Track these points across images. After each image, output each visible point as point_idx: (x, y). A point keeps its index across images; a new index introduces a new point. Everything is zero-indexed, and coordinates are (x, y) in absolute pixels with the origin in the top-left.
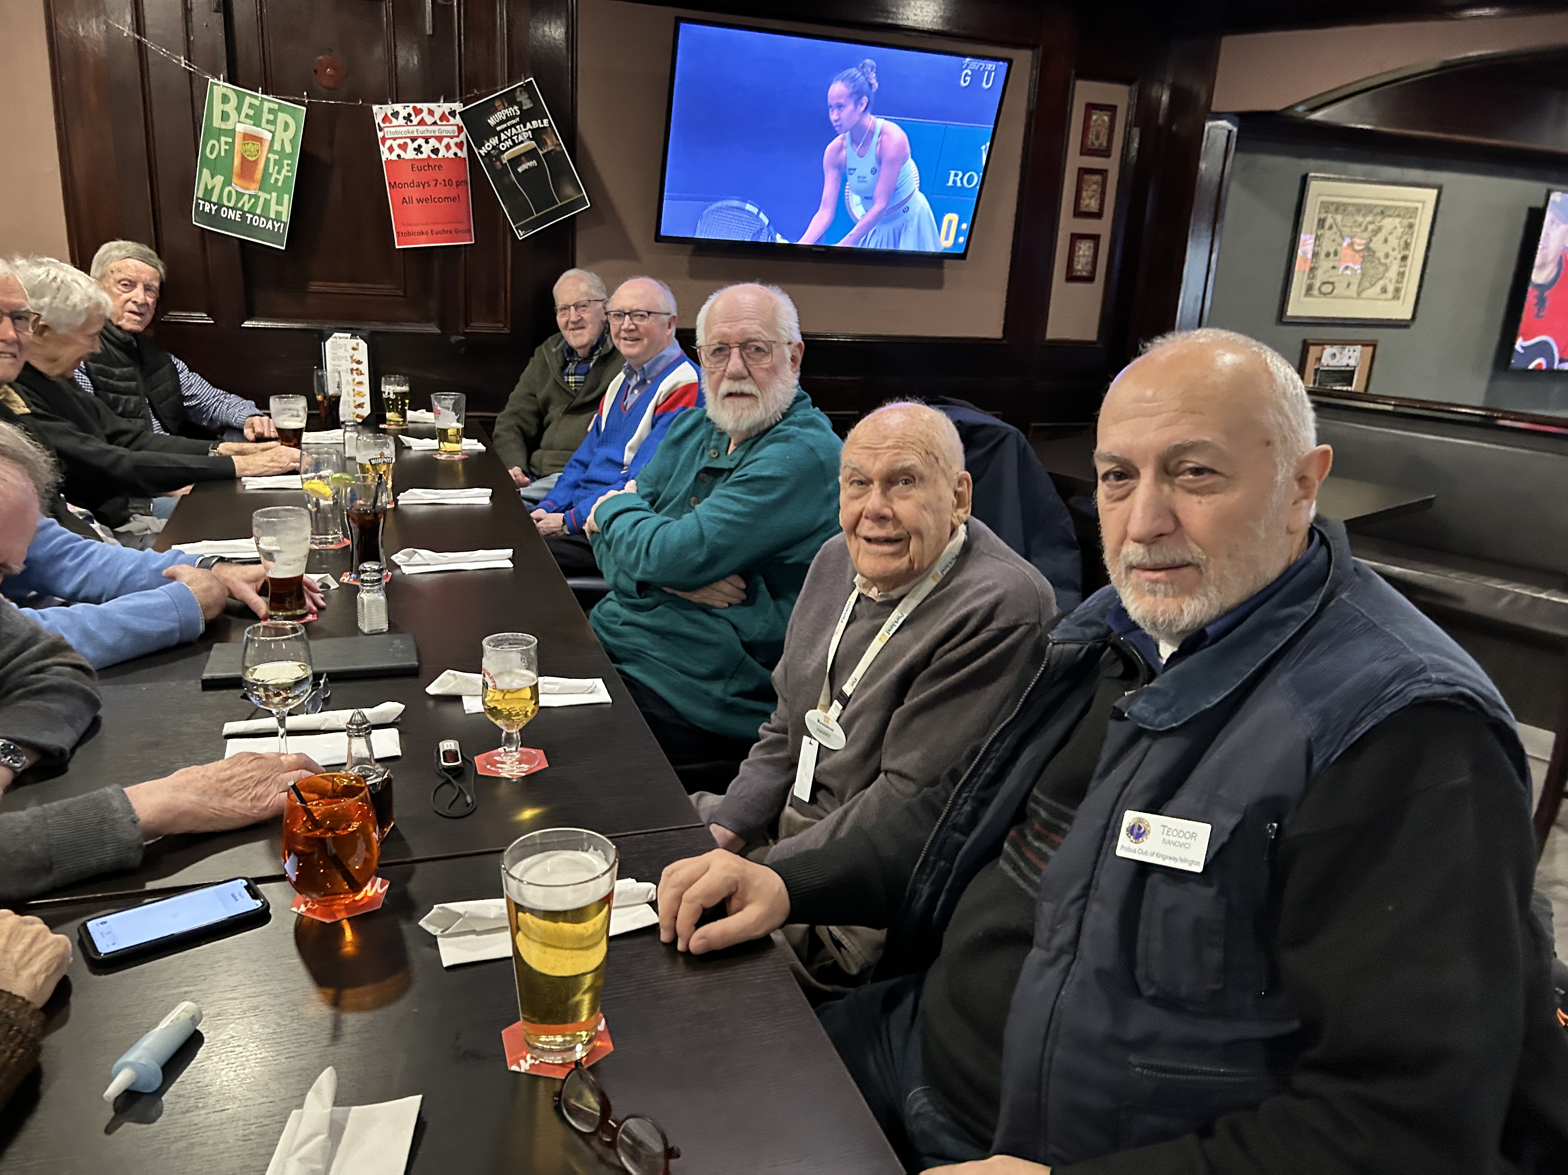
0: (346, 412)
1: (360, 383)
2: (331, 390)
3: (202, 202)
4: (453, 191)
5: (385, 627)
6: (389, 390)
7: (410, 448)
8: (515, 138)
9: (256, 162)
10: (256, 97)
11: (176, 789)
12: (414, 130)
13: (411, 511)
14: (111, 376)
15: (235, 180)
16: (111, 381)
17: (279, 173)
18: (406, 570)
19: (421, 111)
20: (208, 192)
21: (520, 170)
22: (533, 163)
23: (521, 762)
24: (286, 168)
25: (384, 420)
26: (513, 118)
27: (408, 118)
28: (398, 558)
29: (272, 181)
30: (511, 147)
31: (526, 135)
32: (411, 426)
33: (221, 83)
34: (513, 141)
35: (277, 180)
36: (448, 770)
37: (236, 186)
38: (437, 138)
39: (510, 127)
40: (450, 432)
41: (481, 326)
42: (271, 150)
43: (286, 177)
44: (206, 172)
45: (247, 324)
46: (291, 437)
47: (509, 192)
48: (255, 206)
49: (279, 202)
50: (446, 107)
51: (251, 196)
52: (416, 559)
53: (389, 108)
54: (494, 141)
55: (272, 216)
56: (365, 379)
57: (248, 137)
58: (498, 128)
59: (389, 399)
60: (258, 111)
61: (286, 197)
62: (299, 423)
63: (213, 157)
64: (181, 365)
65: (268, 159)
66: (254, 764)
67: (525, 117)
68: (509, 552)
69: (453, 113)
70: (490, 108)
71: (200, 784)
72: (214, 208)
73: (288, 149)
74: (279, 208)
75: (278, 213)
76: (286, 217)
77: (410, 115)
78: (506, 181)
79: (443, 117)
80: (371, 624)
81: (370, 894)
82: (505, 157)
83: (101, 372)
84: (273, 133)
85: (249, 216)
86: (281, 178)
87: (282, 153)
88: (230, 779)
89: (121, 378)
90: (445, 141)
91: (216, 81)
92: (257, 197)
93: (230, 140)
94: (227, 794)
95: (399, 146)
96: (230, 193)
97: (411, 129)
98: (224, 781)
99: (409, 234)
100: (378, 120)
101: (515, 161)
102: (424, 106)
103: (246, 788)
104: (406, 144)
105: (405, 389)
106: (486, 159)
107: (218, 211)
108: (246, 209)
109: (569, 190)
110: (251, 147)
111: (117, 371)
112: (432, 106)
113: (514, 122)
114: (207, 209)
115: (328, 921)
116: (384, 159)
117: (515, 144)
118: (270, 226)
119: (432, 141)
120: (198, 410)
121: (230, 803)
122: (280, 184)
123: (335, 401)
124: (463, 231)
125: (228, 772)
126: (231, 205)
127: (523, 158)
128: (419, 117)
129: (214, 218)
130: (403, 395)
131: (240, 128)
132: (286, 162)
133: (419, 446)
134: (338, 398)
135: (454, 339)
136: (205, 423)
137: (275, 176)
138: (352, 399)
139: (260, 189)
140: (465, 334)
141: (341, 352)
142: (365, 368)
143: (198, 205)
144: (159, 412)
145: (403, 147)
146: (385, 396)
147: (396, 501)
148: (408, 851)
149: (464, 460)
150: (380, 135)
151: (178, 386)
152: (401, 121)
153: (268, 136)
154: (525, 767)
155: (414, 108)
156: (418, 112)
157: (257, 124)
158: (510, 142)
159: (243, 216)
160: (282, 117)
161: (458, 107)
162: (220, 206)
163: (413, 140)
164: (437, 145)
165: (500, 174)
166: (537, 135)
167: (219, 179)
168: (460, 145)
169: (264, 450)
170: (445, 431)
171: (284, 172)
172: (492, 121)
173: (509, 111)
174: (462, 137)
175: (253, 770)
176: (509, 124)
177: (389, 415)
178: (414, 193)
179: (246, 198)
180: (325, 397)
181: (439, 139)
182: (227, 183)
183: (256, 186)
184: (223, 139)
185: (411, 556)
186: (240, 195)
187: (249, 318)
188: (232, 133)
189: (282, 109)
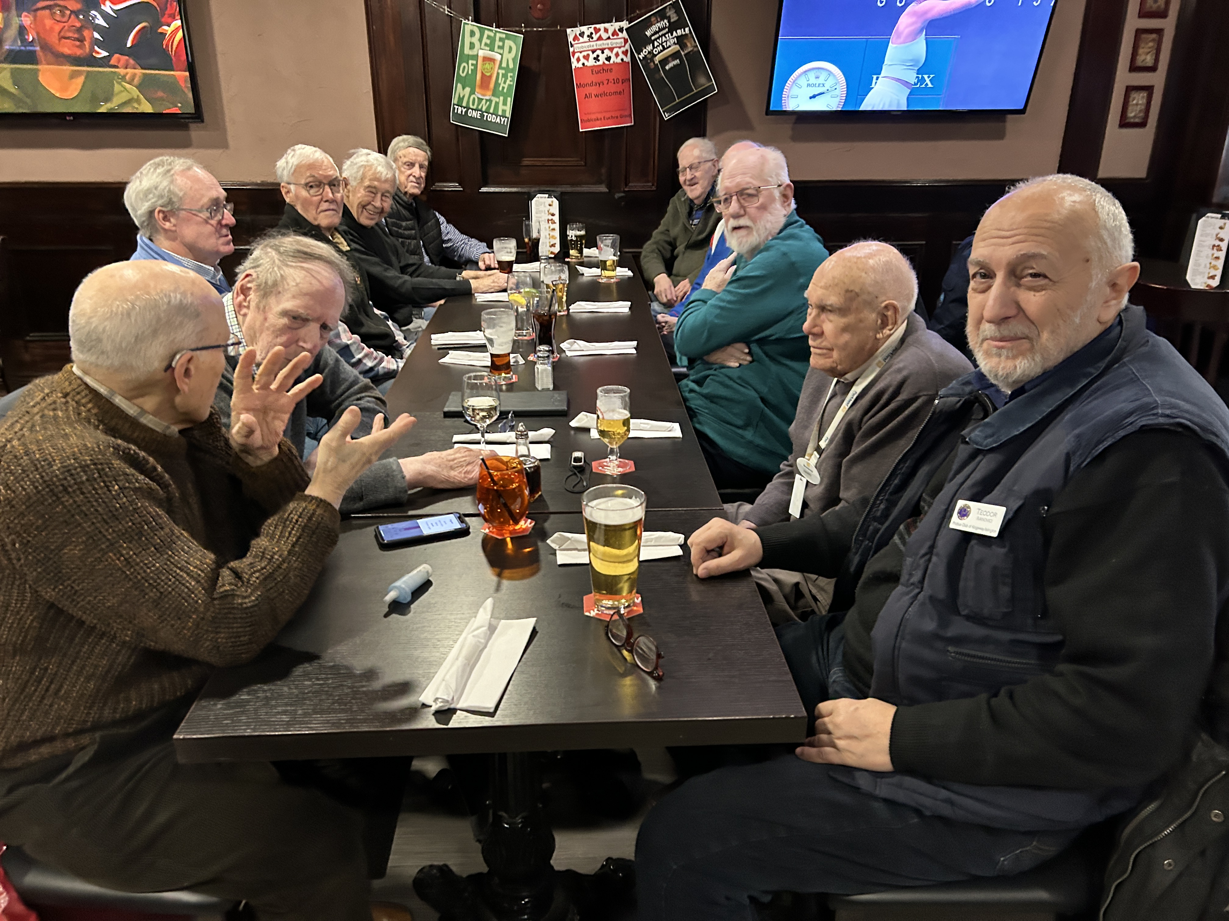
0: (544, 250)
1: (554, 229)
2: (535, 235)
3: (456, 107)
4: (619, 87)
5: (551, 387)
6: (572, 234)
7: (583, 274)
8: (664, 44)
9: (490, 77)
10: (492, 31)
11: (425, 462)
12: (595, 45)
13: (578, 316)
14: (400, 227)
15: (477, 90)
16: (400, 231)
17: (505, 83)
18: (569, 354)
19: (599, 30)
20: (461, 99)
21: (667, 68)
22: (677, 62)
23: (619, 466)
24: (509, 79)
25: (568, 256)
26: (664, 29)
27: (590, 36)
28: (564, 346)
29: (501, 89)
30: (662, 51)
31: (672, 41)
32: (586, 259)
33: (470, 22)
34: (663, 46)
35: (503, 88)
36: (575, 467)
37: (478, 95)
38: (609, 49)
39: (661, 36)
40: (608, 263)
41: (636, 185)
42: (500, 67)
43: (509, 85)
44: (459, 85)
45: (484, 190)
46: (506, 267)
47: (659, 85)
48: (489, 107)
49: (505, 104)
50: (617, 25)
51: (487, 100)
52: (575, 346)
53: (577, 30)
54: (650, 48)
55: (500, 113)
56: (557, 226)
57: (486, 59)
58: (653, 38)
59: (572, 240)
60: (492, 40)
61: (509, 99)
62: (512, 258)
63: (464, 75)
64: (442, 219)
65: (498, 74)
66: (467, 453)
67: (672, 28)
68: (635, 343)
69: (621, 30)
70: (647, 24)
71: (438, 461)
72: (464, 110)
73: (511, 66)
74: (505, 108)
75: (504, 111)
76: (508, 114)
77: (592, 33)
78: (657, 76)
79: (614, 33)
80: (542, 385)
81: (524, 527)
82: (657, 59)
83: (395, 225)
84: (502, 55)
85: (486, 114)
86: (506, 86)
87: (507, 69)
88: (453, 460)
89: (406, 229)
90: (615, 51)
91: (466, 21)
92: (490, 101)
93: (474, 62)
94: (452, 468)
95: (584, 57)
96: (474, 99)
97: (592, 43)
98: (450, 461)
99: (589, 120)
100: (570, 39)
101: (664, 62)
102: (601, 26)
103: (462, 466)
104: (588, 55)
105: (583, 233)
106: (644, 62)
107: (466, 112)
108: (484, 109)
109: (702, 80)
110: (488, 66)
111: (404, 224)
112: (607, 25)
113: (664, 32)
114: (459, 112)
115: (499, 538)
116: (573, 67)
117: (664, 49)
118: (498, 120)
119: (606, 51)
120: (452, 250)
121: (453, 473)
122: (505, 90)
123: (536, 243)
124: (626, 116)
125: (453, 457)
126: (475, 107)
127: (670, 59)
128: (598, 35)
129: (464, 117)
130: (581, 237)
131: (481, 53)
132: (509, 75)
133: (589, 273)
134: (538, 240)
135: (617, 195)
136: (456, 259)
137: (502, 85)
138: (548, 241)
139: (493, 95)
140: (624, 192)
141: (542, 208)
142: (556, 218)
143: (454, 108)
144: (429, 252)
145: (587, 57)
146: (569, 238)
147: (568, 310)
148: (546, 506)
149: (617, 283)
150: (571, 50)
151: (440, 232)
152: (586, 38)
153: (498, 57)
154: (620, 469)
155: (595, 28)
156: (597, 30)
157: (492, 50)
158: (661, 48)
159: (482, 116)
160: (508, 43)
161: (625, 24)
162: (468, 108)
163: (593, 52)
164: (610, 54)
165: (653, 72)
166: (681, 40)
167: (468, 90)
168: (625, 53)
169: (490, 275)
170: (605, 262)
171: (508, 82)
172: (648, 33)
173: (660, 25)
174: (627, 46)
175: (466, 456)
176: (660, 34)
177: (572, 252)
178: (594, 90)
179: (484, 101)
180: (530, 239)
181: (611, 49)
182: (472, 92)
183: (490, 93)
184: (470, 62)
185: (572, 344)
186: (480, 100)
187: (484, 186)
188: (476, 57)
189: (508, 37)
